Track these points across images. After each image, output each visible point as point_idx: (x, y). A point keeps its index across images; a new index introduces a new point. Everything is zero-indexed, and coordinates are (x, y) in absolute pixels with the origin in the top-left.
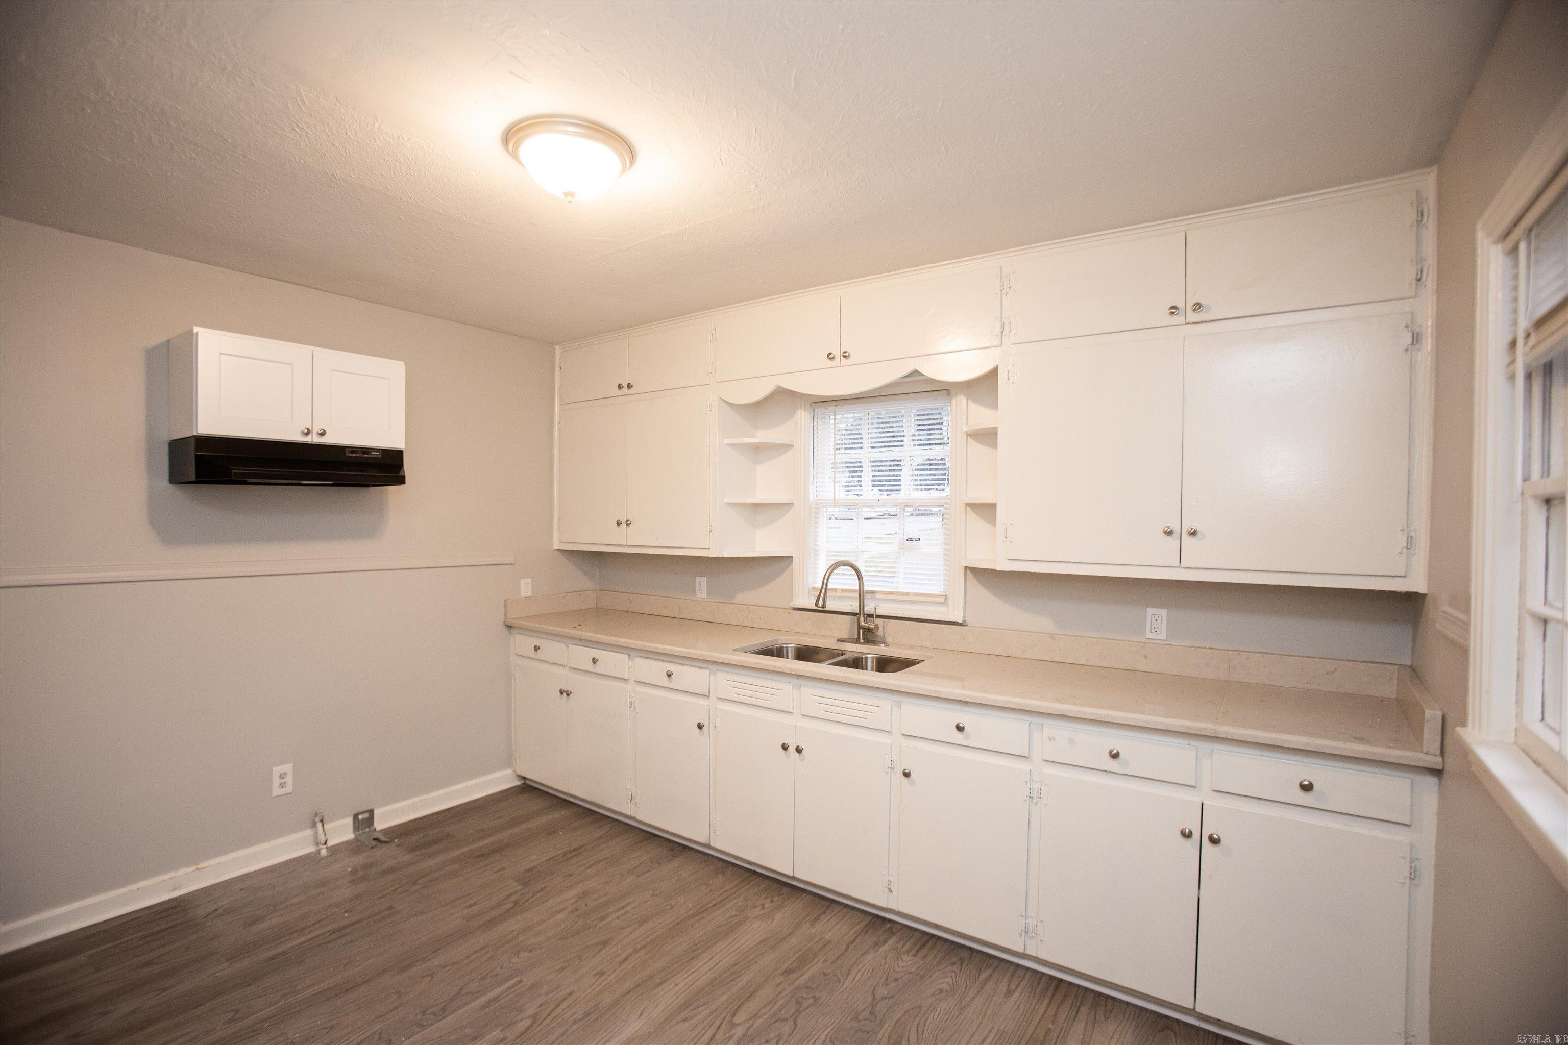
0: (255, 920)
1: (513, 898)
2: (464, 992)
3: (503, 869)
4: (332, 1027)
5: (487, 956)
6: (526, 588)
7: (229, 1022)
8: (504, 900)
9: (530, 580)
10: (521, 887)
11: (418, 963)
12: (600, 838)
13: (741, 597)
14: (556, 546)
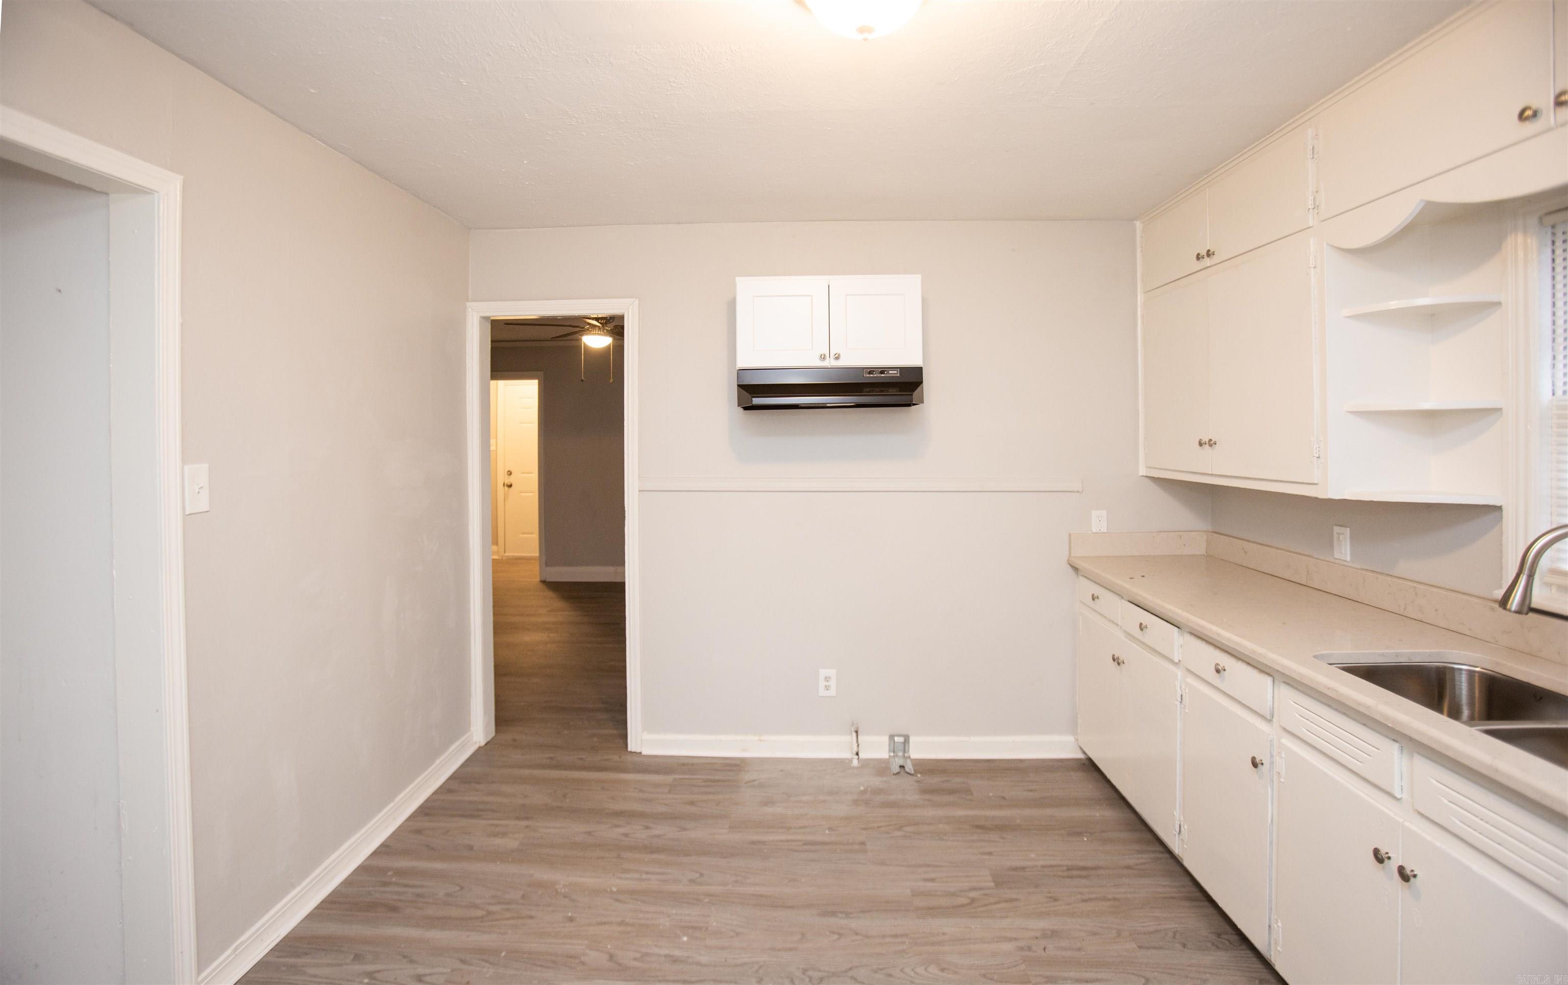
0: (768, 802)
1: (973, 894)
2: (850, 974)
3: (990, 853)
4: (738, 934)
5: (901, 947)
6: (1099, 522)
7: (692, 881)
8: (964, 891)
9: (1104, 513)
10: (992, 884)
11: (840, 915)
12: (1128, 867)
14: (1142, 471)
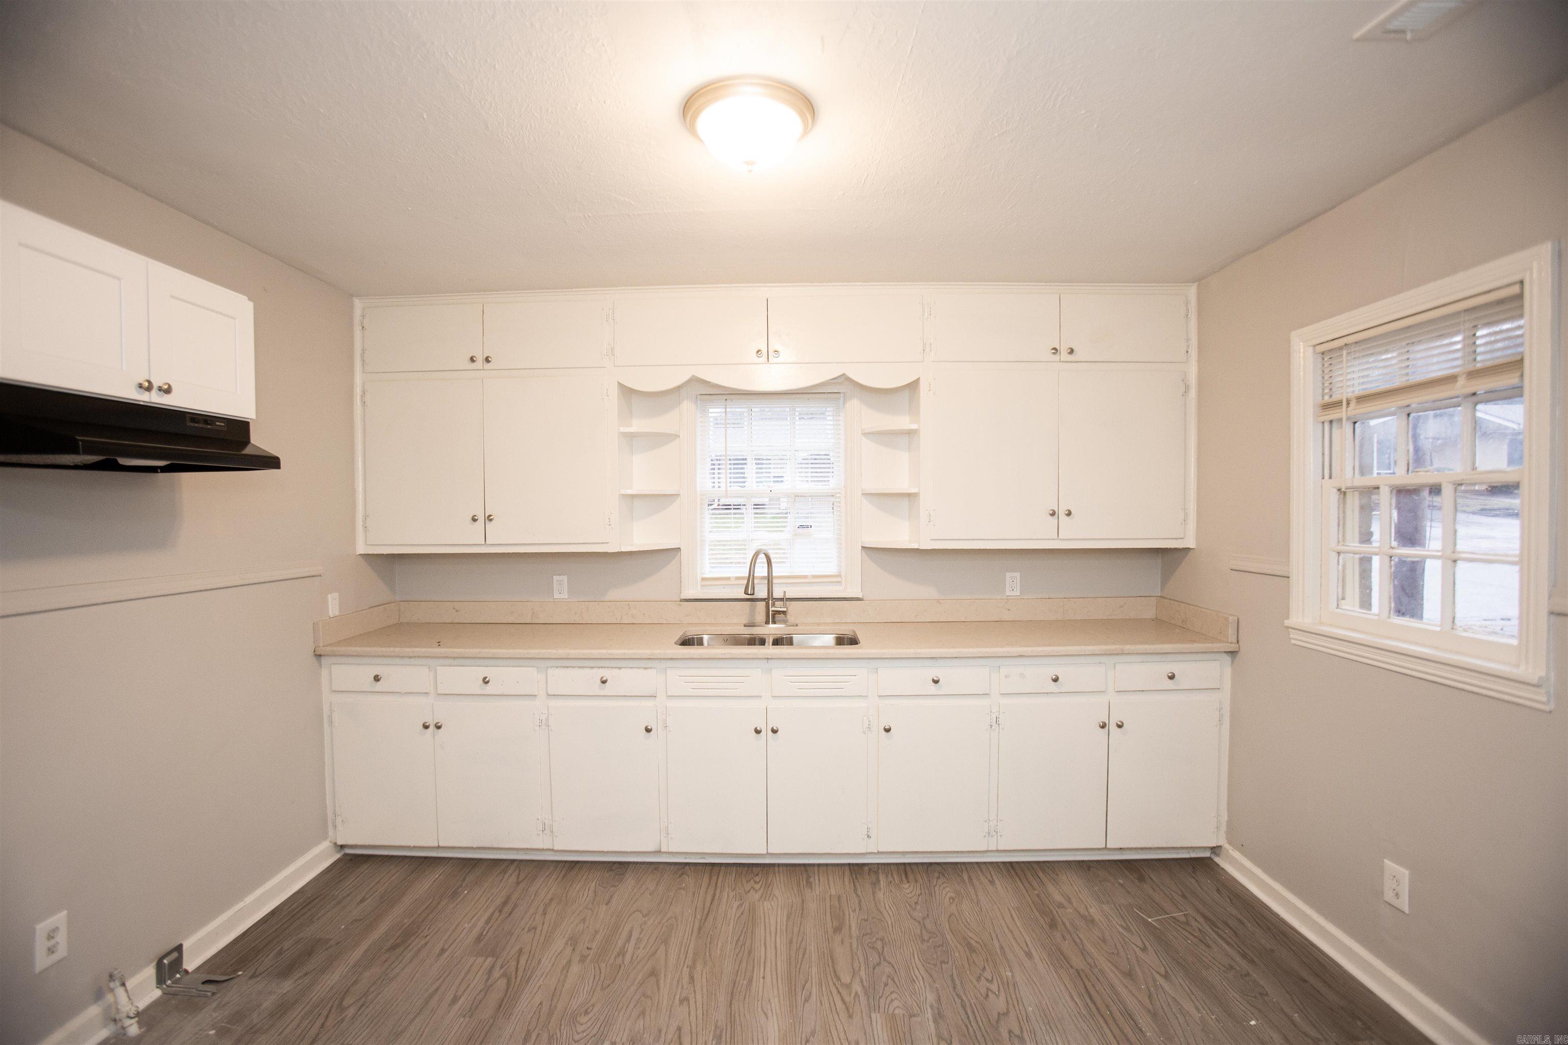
1: (496, 974)
3: (445, 948)
6: (333, 605)
8: (488, 979)
9: (336, 594)
10: (489, 960)
13: (614, 594)
14: (361, 549)
